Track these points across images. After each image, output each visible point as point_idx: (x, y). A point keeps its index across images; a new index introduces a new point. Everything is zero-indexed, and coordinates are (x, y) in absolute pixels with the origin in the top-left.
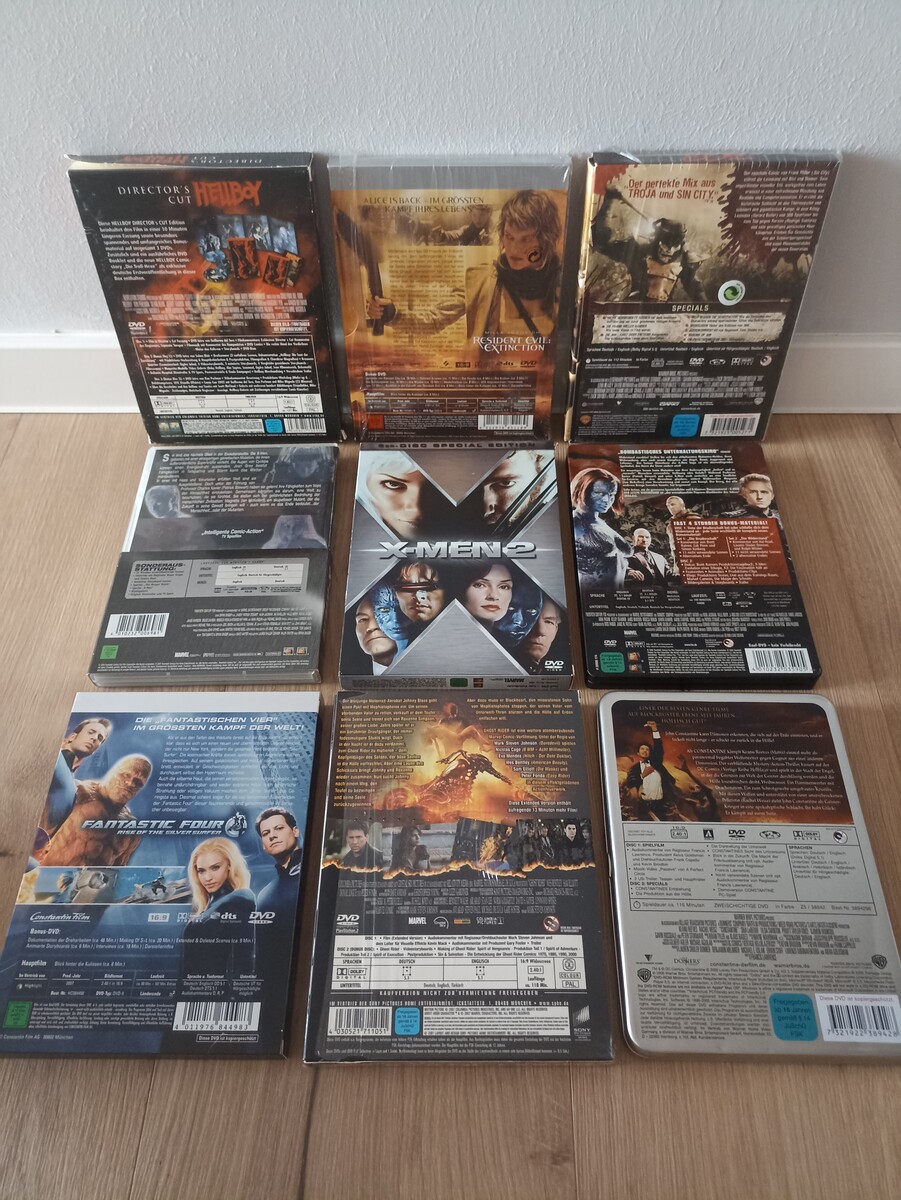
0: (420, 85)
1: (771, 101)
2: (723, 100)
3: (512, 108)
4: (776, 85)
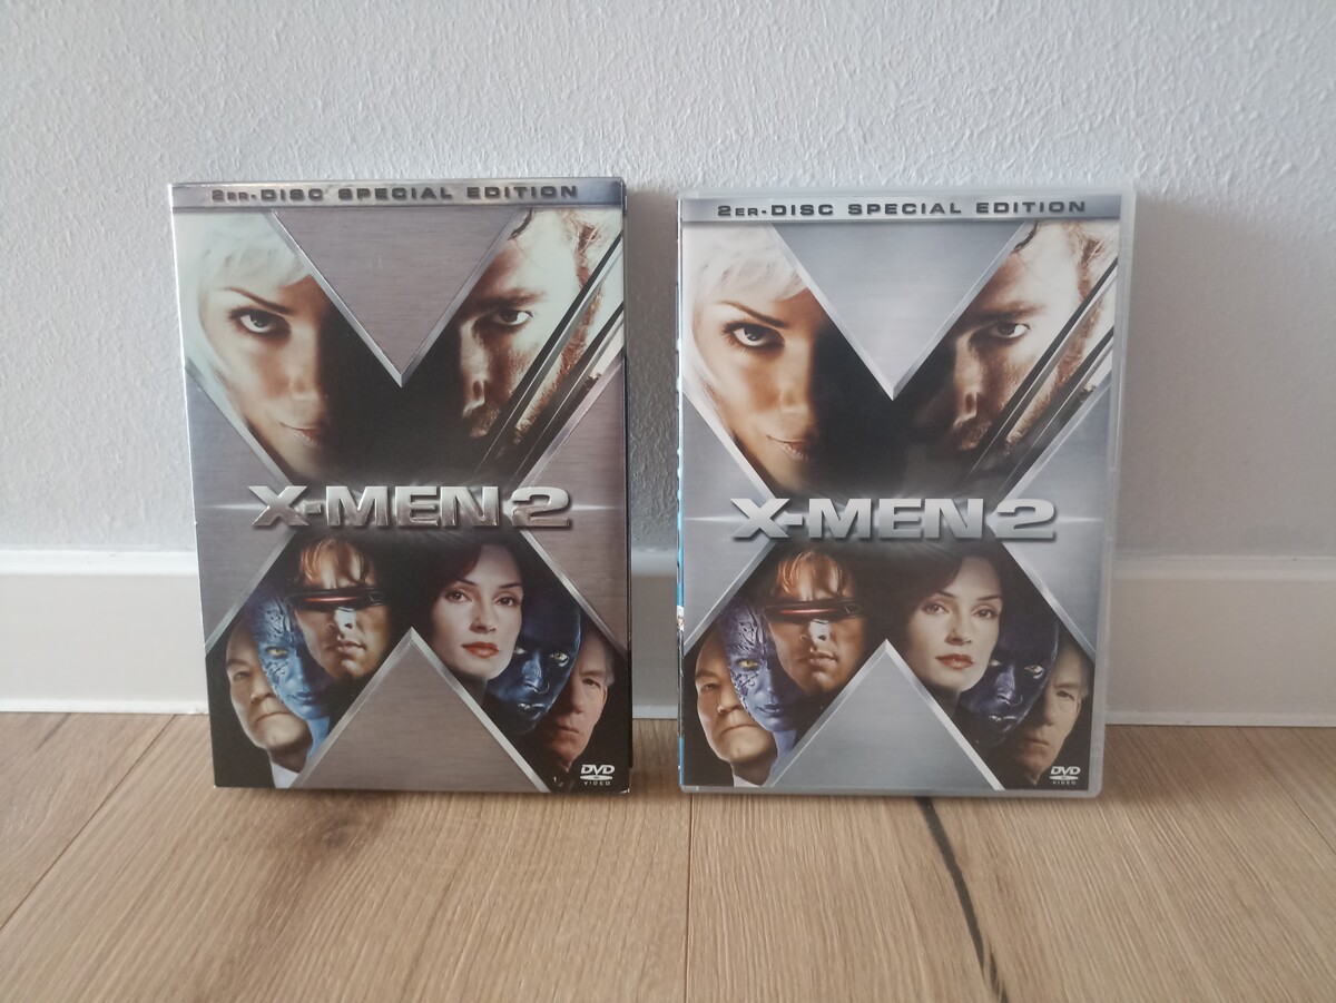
0: (434, 53)
1: (1102, 80)
2: (1010, 77)
3: (608, 98)
4: (1109, 46)
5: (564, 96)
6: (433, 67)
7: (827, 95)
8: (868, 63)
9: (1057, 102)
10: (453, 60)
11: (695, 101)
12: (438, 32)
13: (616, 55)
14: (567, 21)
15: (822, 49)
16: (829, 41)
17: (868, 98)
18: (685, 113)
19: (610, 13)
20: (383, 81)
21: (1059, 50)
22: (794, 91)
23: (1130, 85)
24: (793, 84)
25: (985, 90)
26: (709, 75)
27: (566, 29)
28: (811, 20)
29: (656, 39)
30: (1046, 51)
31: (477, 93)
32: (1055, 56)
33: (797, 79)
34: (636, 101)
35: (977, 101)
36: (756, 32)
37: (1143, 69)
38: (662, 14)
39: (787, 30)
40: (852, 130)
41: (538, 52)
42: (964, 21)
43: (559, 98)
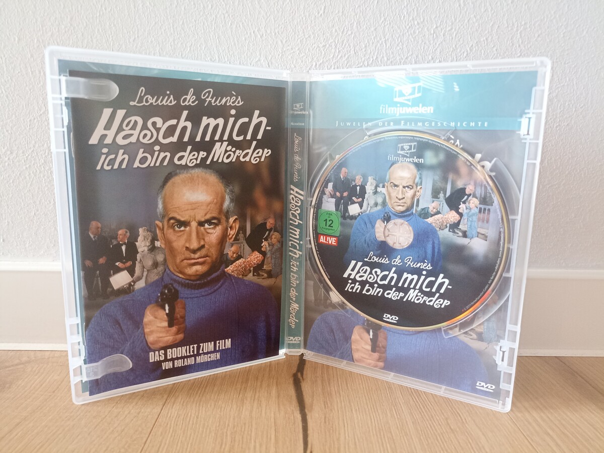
5: (131, 40)
6: (71, 25)
7: (251, 45)
8: (269, 32)
9: (352, 52)
10: (80, 22)
11: (192, 45)
12: (74, 9)
13: (155, 23)
14: (133, 7)
15: (248, 25)
16: (251, 21)
17: (269, 47)
18: (187, 50)
19: (152, 4)
20: (47, 31)
21: (351, 30)
22: (236, 42)
23: (383, 46)
24: (235, 39)
25: (321, 46)
26: (198, 34)
27: (133, 11)
28: (243, 12)
29: (174, 17)
30: (346, 30)
31: (91, 37)
32: (350, 32)
33: (237, 37)
34: (164, 44)
35: (317, 50)
36: (218, 16)
37: (388, 39)
38: (176, 6)
39: (232, 16)
40: (263, 60)
41: (120, 20)
42: (309, 16)
43: (129, 41)
